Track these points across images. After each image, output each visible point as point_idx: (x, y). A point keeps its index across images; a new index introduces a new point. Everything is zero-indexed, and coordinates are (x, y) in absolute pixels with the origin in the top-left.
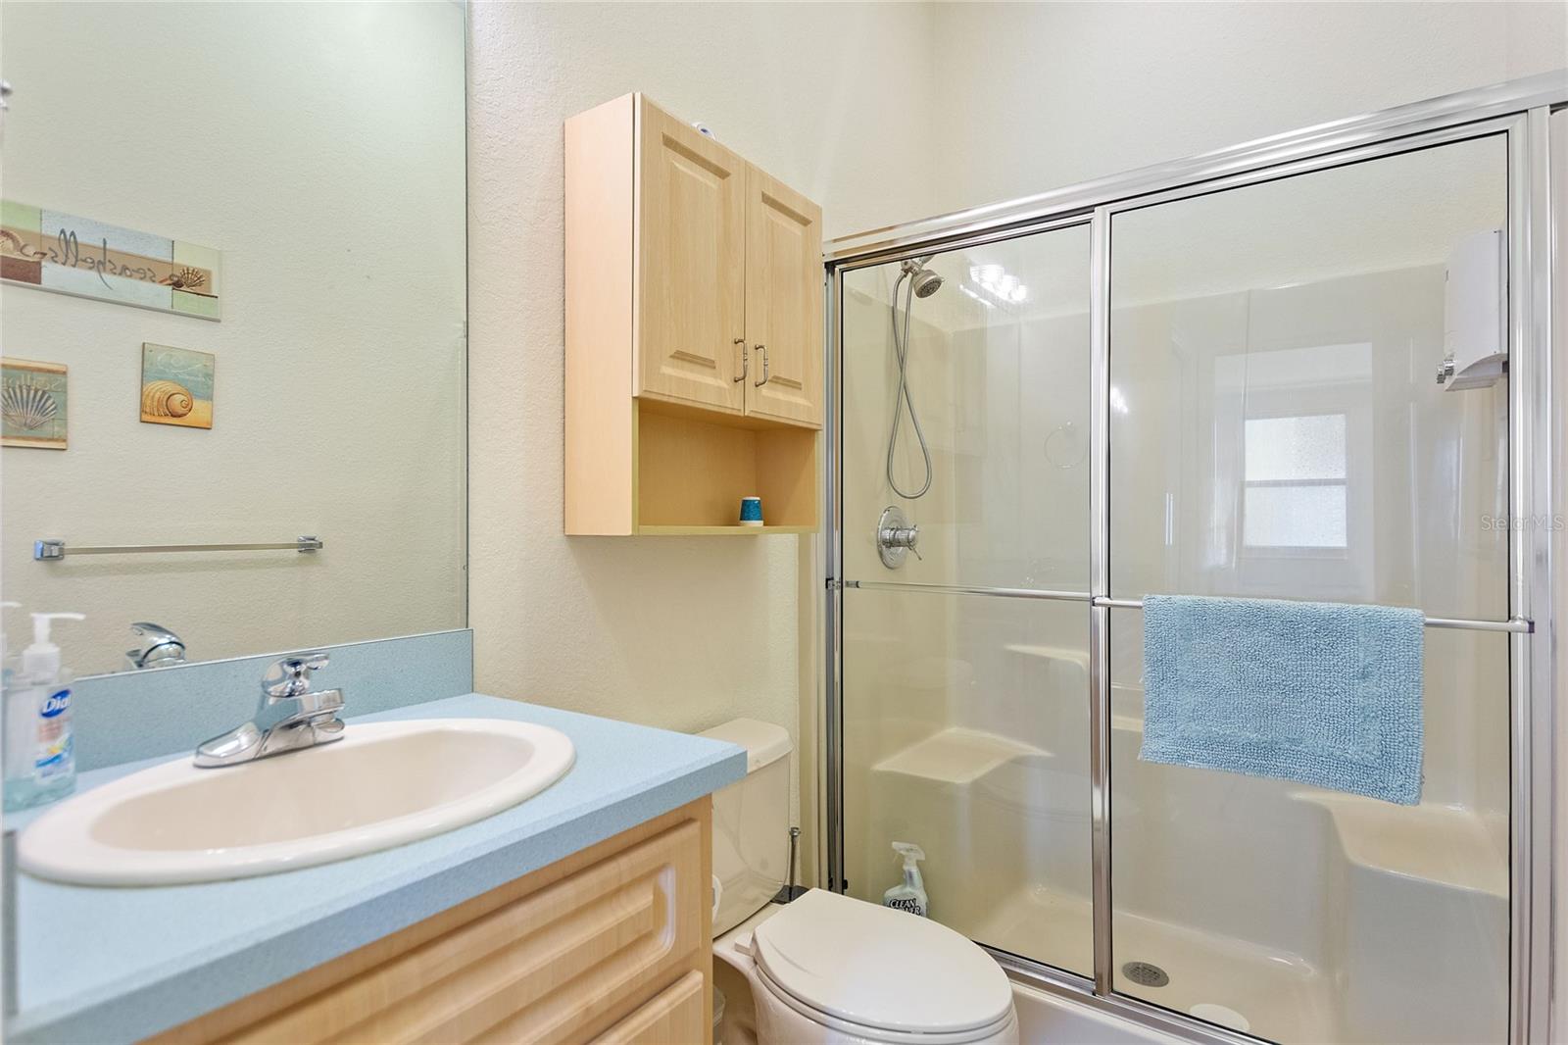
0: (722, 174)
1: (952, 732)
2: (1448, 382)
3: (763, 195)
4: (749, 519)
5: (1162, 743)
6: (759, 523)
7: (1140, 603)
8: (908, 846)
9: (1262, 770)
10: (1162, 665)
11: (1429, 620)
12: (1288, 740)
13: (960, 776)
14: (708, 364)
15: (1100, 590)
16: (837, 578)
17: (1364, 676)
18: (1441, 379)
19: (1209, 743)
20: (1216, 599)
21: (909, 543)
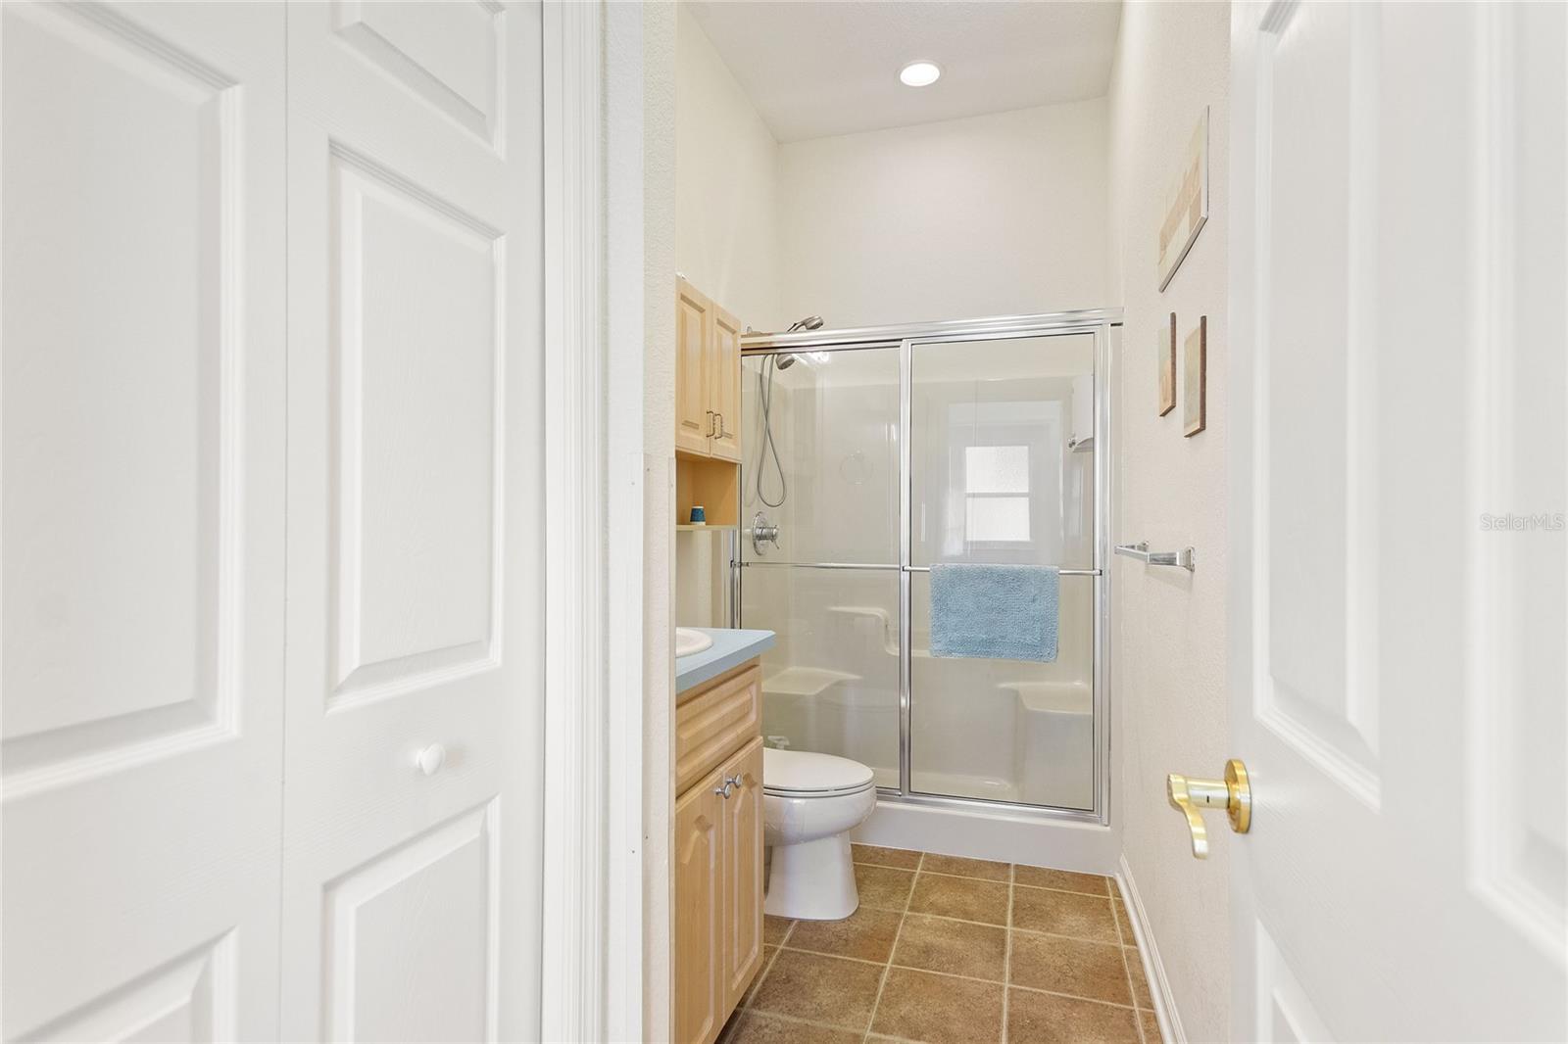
0: (701, 310)
1: (792, 669)
2: (1074, 447)
3: (718, 320)
4: (698, 521)
5: (940, 645)
6: (704, 523)
7: (928, 569)
8: (778, 737)
9: (988, 654)
10: (941, 602)
11: (1061, 572)
12: (1000, 637)
13: (810, 692)
14: (695, 426)
15: (905, 563)
16: (737, 560)
17: (1034, 601)
18: (1071, 446)
19: (963, 642)
20: (966, 565)
21: (773, 537)
